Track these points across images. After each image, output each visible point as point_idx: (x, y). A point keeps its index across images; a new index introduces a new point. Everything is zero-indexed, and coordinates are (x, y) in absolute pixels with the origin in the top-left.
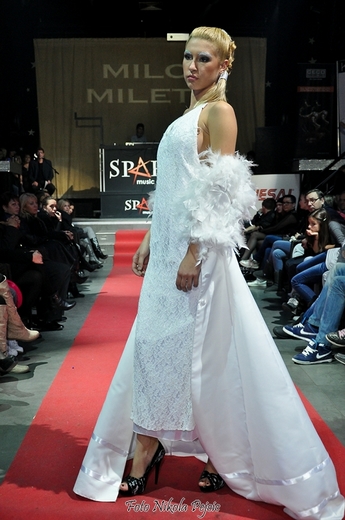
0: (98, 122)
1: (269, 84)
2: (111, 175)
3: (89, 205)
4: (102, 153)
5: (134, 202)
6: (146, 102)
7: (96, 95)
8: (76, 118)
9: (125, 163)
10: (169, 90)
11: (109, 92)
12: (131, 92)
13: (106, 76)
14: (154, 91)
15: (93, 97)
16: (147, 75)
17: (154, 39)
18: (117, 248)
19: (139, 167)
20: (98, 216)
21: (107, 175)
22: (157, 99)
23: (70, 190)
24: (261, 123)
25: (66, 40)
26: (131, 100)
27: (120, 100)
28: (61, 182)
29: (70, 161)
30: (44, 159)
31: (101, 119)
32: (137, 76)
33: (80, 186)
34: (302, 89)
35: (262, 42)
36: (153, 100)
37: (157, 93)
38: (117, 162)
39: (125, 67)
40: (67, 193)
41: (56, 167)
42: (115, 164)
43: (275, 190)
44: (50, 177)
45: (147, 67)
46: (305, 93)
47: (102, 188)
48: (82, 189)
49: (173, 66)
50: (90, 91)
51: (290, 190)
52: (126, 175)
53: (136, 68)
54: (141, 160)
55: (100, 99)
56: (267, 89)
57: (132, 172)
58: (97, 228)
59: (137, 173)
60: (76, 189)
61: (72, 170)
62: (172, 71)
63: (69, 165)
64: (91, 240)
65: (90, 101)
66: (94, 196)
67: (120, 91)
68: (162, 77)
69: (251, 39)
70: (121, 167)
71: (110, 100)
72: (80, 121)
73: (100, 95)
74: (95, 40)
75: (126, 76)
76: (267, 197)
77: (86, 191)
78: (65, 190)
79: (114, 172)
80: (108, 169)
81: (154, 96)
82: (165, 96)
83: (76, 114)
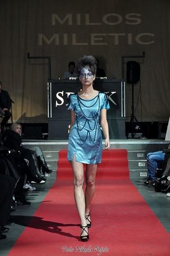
0: (47, 60)
2: (57, 104)
4: (50, 86)
6: (87, 44)
7: (46, 39)
8: (29, 57)
9: (69, 94)
10: (105, 34)
11: (56, 36)
12: (74, 36)
13: (54, 23)
14: (93, 35)
15: (43, 39)
16: (88, 23)
18: (60, 164)
20: (46, 138)
21: (54, 104)
22: (96, 42)
23: (24, 116)
26: (74, 43)
27: (66, 42)
28: (15, 110)
29: (23, 93)
31: (49, 58)
32: (79, 23)
33: (32, 113)
36: (93, 43)
37: (95, 37)
38: (62, 93)
39: (69, 16)
40: (21, 119)
41: (12, 98)
42: (60, 95)
45: (87, 16)
47: (50, 114)
48: (33, 115)
49: (109, 15)
50: (41, 36)
53: (79, 17)
55: (49, 42)
60: (28, 115)
61: (25, 99)
62: (108, 19)
63: (23, 96)
65: (41, 43)
66: (42, 122)
67: (65, 36)
68: (100, 24)
70: (65, 97)
71: (57, 43)
72: (32, 60)
73: (49, 39)
75: (70, 23)
77: (37, 117)
78: (19, 116)
79: (60, 102)
80: (55, 99)
81: (93, 39)
82: (102, 39)
83: (29, 54)
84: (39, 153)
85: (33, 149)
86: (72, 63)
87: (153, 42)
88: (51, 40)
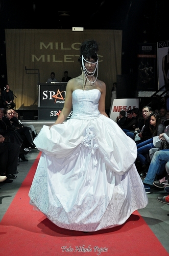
0: (37, 72)
1: (123, 53)
2: (43, 98)
3: (32, 114)
4: (39, 87)
5: (55, 112)
6: (62, 61)
7: (36, 58)
8: (26, 69)
9: (51, 92)
10: (73, 56)
11: (43, 56)
12: (54, 56)
13: (41, 48)
14: (65, 56)
15: (35, 58)
16: (62, 48)
17: (66, 30)
19: (58, 94)
20: (36, 119)
21: (41, 98)
22: (67, 60)
23: (23, 106)
24: (120, 73)
25: (21, 30)
26: (54, 61)
27: (49, 60)
28: (18, 102)
29: (22, 91)
30: (9, 90)
31: (38, 70)
32: (57, 48)
33: (28, 103)
34: (140, 56)
35: (120, 32)
36: (65, 61)
37: (67, 57)
38: (47, 92)
39: (51, 44)
40: (21, 107)
41: (16, 94)
42: (45, 93)
43: (126, 107)
44: (12, 99)
45: (62, 44)
46: (142, 58)
47: (39, 105)
48: (29, 105)
49: (75, 43)
50: (33, 56)
51: (134, 107)
52: (51, 98)
53: (57, 44)
54: (58, 91)
55: (38, 60)
56: (122, 55)
57: (54, 97)
58: (36, 126)
59: (57, 97)
60: (25, 105)
61: (23, 95)
62: (75, 46)
63: (22, 93)
64: (33, 132)
65: (33, 61)
66: (34, 109)
67: (49, 56)
68: (70, 49)
69: (115, 30)
70: (48, 94)
71: (44, 60)
72: (28, 71)
73: (38, 58)
74: (36, 30)
75: (52, 48)
76: (122, 110)
78: (20, 105)
79: (45, 97)
80: (42, 95)
81: (65, 59)
82: (71, 58)
83: (26, 67)
84: (33, 129)
85: (30, 126)
86: (53, 73)
87: (102, 61)
88: (40, 59)
